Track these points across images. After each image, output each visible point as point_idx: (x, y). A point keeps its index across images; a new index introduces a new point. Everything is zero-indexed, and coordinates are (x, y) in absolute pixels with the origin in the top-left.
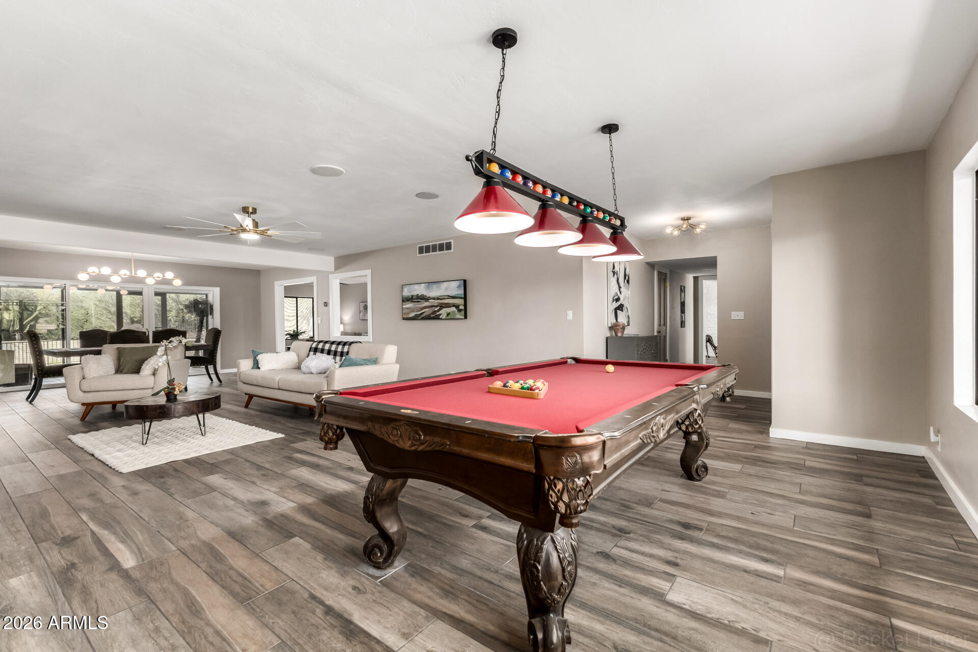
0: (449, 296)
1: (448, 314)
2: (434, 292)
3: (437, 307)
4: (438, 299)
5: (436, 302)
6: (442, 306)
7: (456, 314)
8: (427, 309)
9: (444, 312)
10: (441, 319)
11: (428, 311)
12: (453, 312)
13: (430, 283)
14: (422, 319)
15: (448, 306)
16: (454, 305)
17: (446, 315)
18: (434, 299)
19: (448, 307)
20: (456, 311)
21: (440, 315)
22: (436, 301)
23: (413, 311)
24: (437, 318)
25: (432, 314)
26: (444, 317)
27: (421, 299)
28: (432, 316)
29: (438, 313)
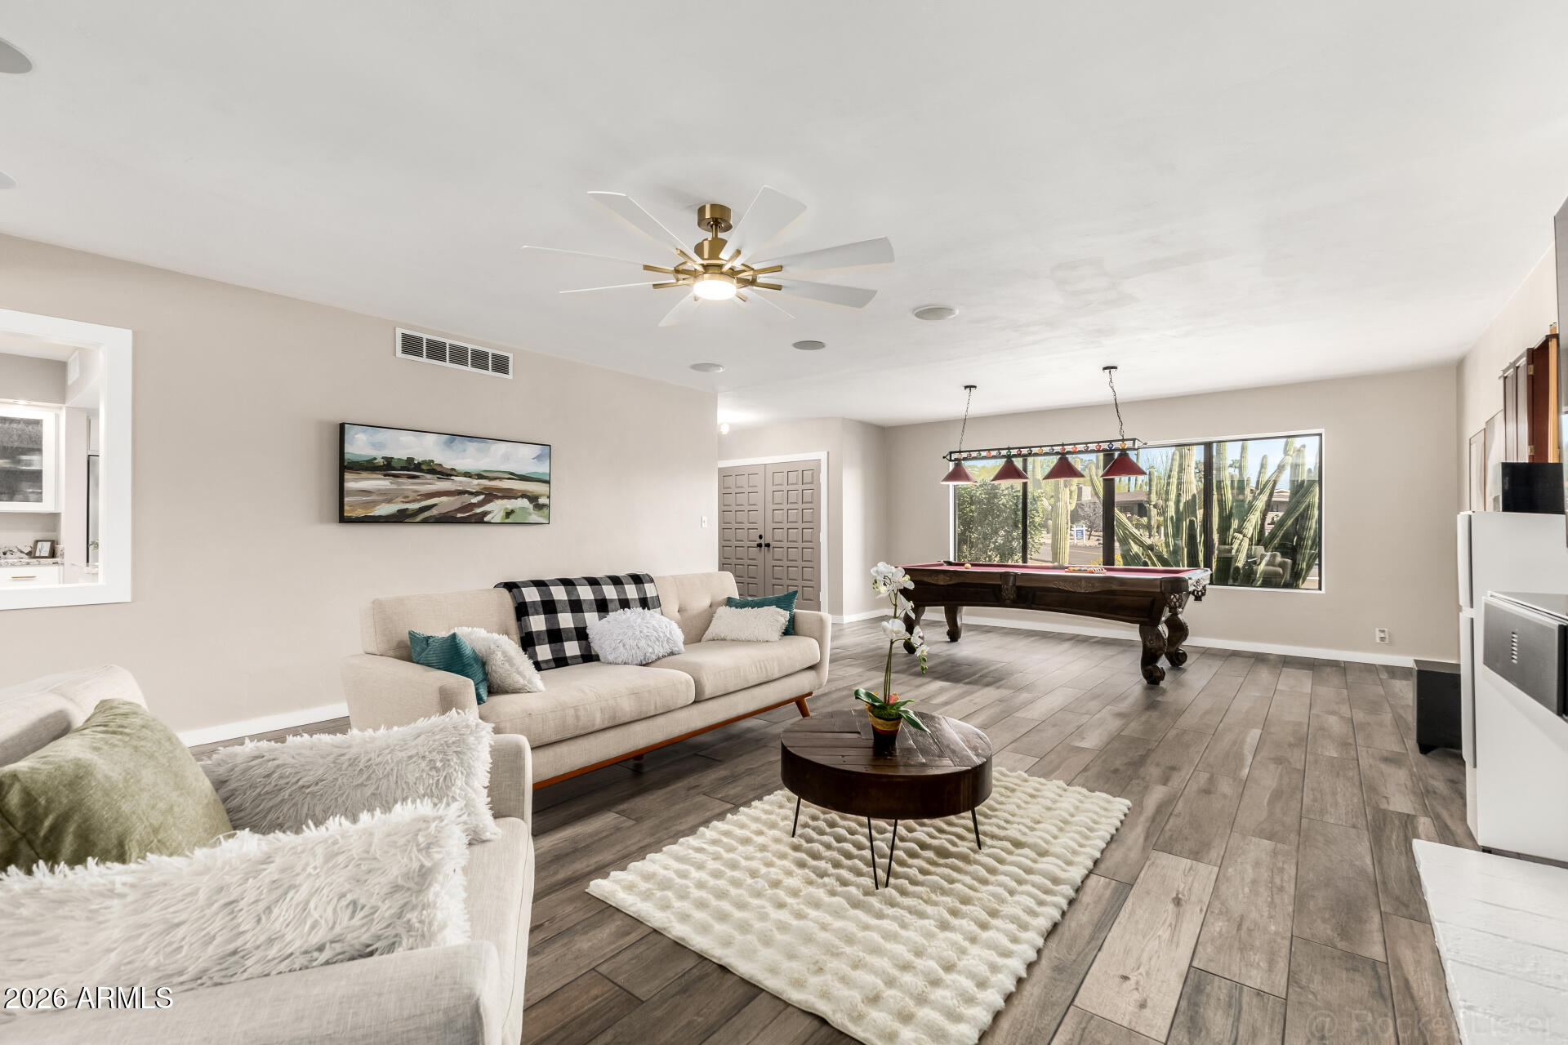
0: (512, 474)
1: (509, 514)
2: (466, 459)
3: (477, 494)
4: (480, 476)
5: (475, 485)
6: (491, 495)
7: (530, 514)
8: (444, 499)
9: (496, 509)
10: (489, 523)
11: (445, 504)
12: (523, 509)
13: (453, 437)
14: (425, 521)
15: (509, 494)
16: (524, 495)
17: (502, 514)
18: (467, 475)
19: (509, 498)
20: (531, 506)
21: (486, 513)
22: (476, 482)
23: (389, 501)
24: (480, 520)
25: (460, 510)
26: (497, 519)
27: (422, 471)
28: (459, 515)
29: (478, 510)
